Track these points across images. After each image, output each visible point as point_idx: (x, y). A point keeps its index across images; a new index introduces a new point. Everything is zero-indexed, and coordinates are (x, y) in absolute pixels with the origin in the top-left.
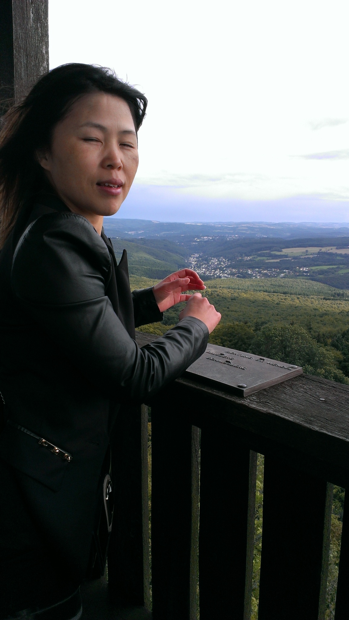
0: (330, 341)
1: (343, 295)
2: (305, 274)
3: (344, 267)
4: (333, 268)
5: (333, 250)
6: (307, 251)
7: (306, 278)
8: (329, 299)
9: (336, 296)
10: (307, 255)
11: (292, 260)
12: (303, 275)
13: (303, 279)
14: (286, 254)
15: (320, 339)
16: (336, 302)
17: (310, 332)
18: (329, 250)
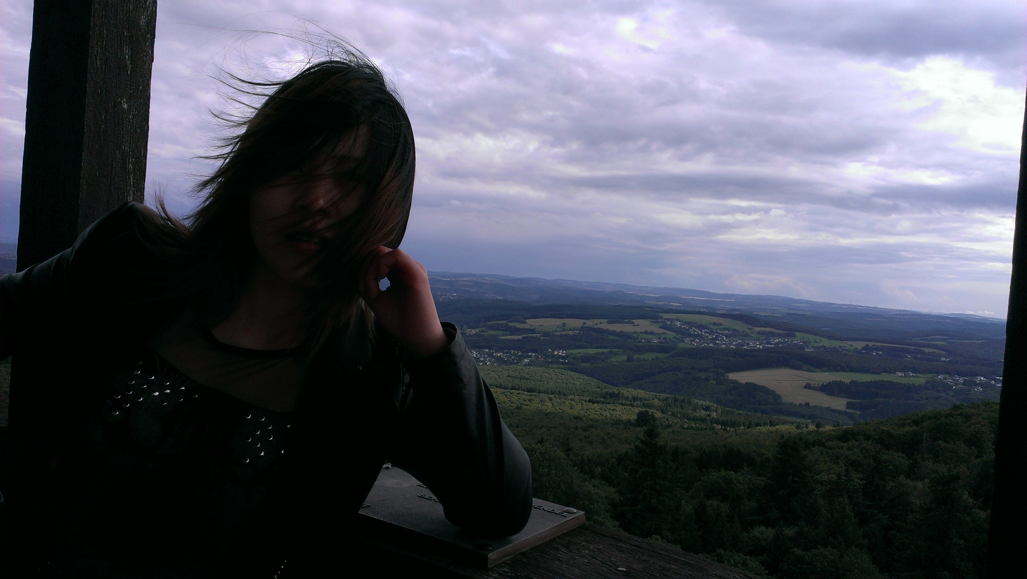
0: (598, 470)
1: (618, 395)
2: (561, 360)
3: (618, 351)
4: (603, 353)
5: (604, 325)
6: (564, 324)
7: (563, 366)
8: (598, 402)
9: (608, 397)
10: (564, 330)
11: (542, 338)
12: (558, 363)
13: (558, 368)
14: (532, 328)
15: (585, 467)
16: (609, 406)
17: (568, 455)
18: (596, 324)
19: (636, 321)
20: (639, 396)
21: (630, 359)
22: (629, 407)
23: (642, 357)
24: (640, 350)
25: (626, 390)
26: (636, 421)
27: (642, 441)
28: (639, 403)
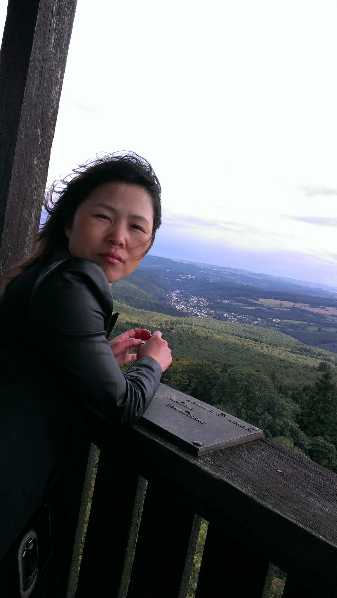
0: (290, 393)
1: (309, 351)
3: (313, 324)
4: (303, 324)
5: (306, 307)
6: (282, 304)
7: (277, 329)
8: (296, 353)
9: (303, 351)
10: (281, 307)
11: (267, 310)
12: (275, 326)
13: (274, 329)
14: (262, 304)
15: (282, 390)
16: (302, 356)
17: (274, 381)
18: (302, 307)
19: (327, 308)
20: (322, 353)
21: (320, 330)
22: (315, 359)
23: (328, 330)
24: (327, 325)
25: (315, 348)
26: (319, 367)
27: (321, 381)
28: (322, 357)
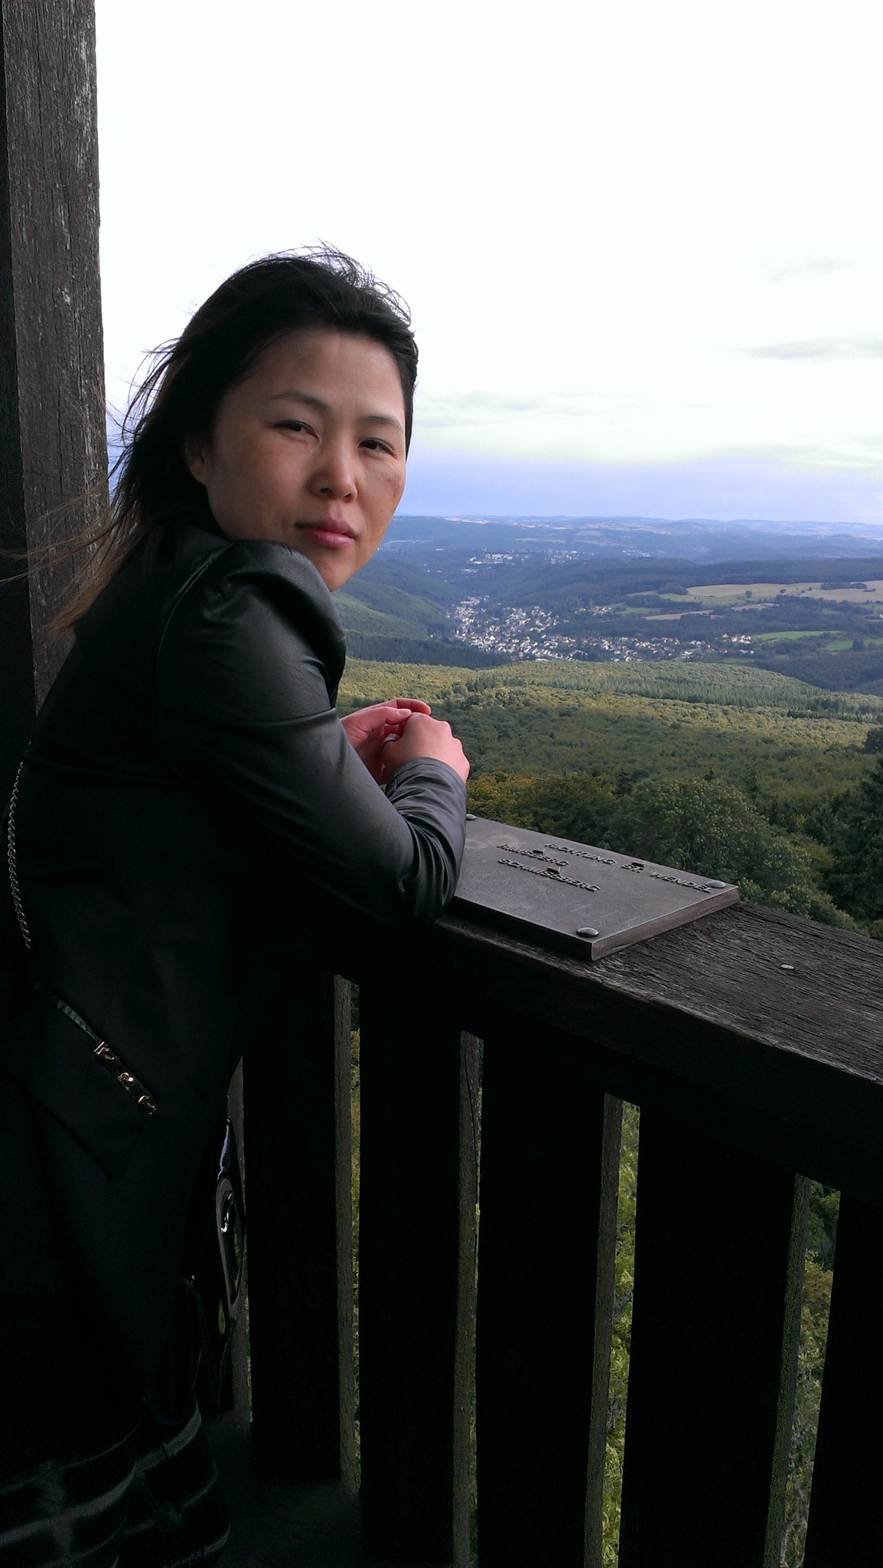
0: (801, 820)
1: (836, 705)
2: (742, 651)
3: (838, 634)
4: (812, 638)
5: (815, 592)
6: (749, 594)
7: (746, 661)
8: (802, 716)
9: (820, 707)
10: (748, 603)
11: (713, 617)
12: (738, 655)
13: (739, 664)
14: (698, 601)
15: (778, 816)
16: (820, 722)
17: (754, 797)
18: (803, 592)
19: (870, 584)
20: (871, 704)
21: (857, 647)
22: (853, 723)
24: (875, 630)
25: (849, 696)
26: (866, 744)
27: (875, 777)
28: (870, 716)
